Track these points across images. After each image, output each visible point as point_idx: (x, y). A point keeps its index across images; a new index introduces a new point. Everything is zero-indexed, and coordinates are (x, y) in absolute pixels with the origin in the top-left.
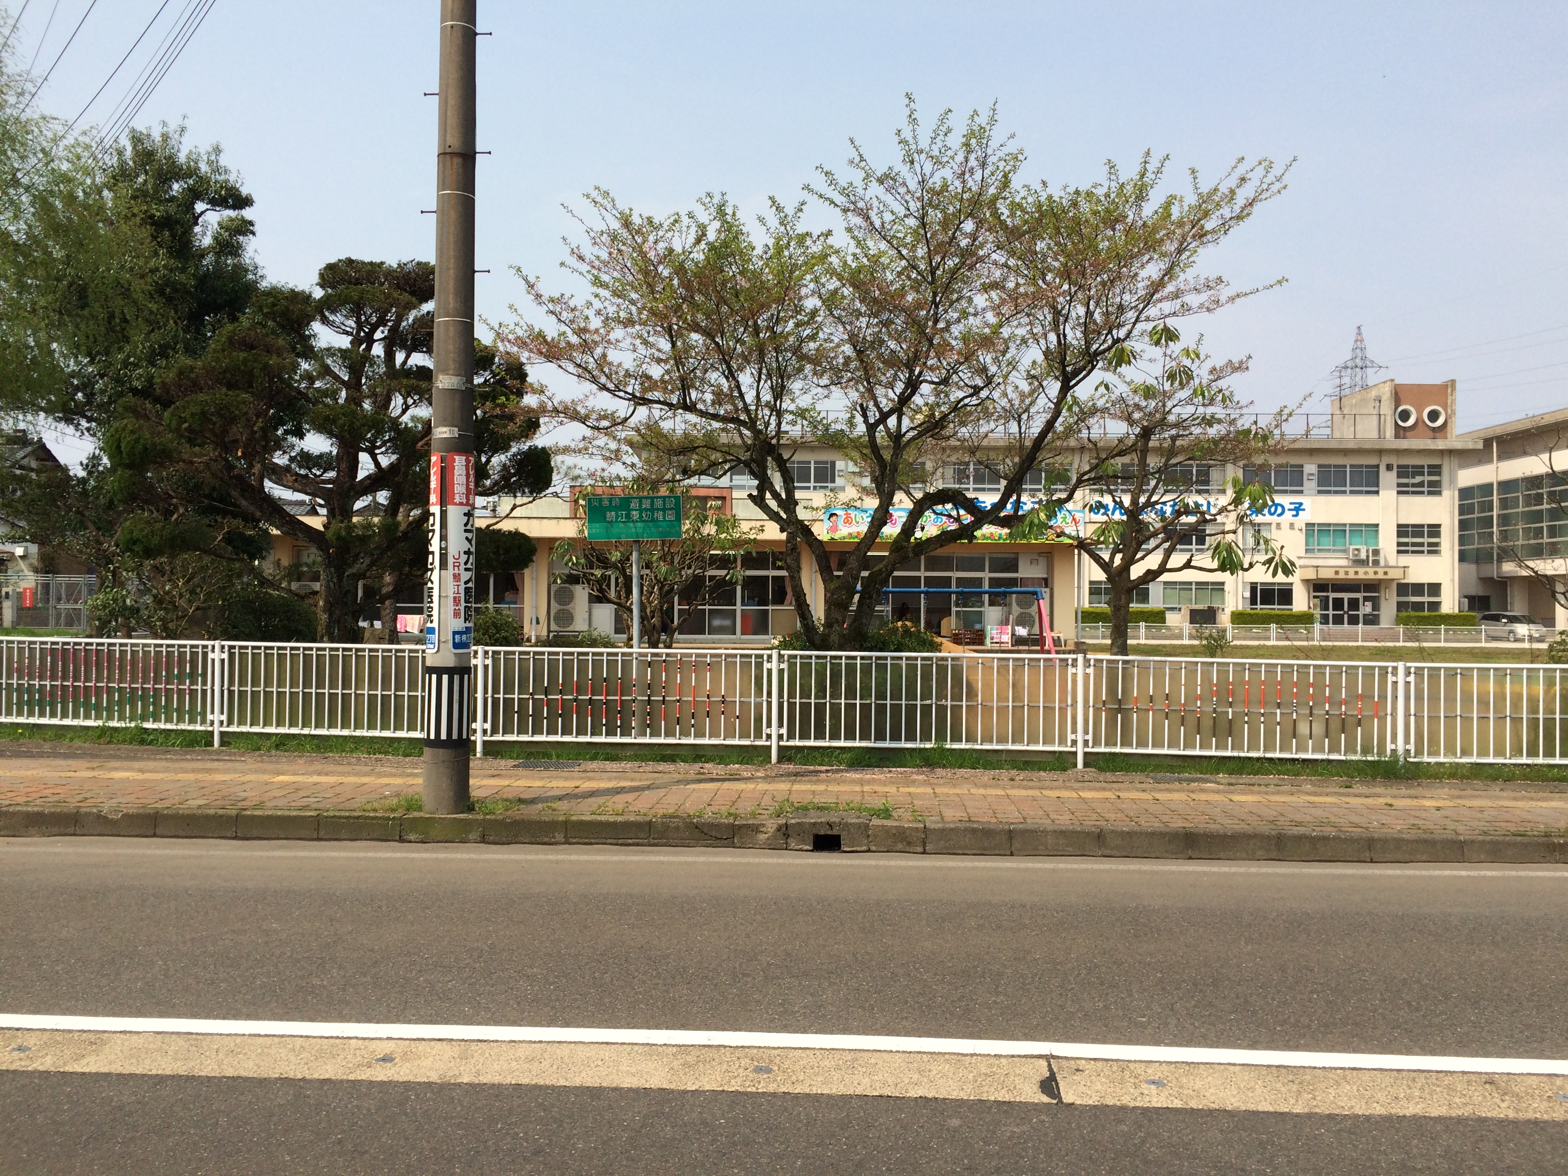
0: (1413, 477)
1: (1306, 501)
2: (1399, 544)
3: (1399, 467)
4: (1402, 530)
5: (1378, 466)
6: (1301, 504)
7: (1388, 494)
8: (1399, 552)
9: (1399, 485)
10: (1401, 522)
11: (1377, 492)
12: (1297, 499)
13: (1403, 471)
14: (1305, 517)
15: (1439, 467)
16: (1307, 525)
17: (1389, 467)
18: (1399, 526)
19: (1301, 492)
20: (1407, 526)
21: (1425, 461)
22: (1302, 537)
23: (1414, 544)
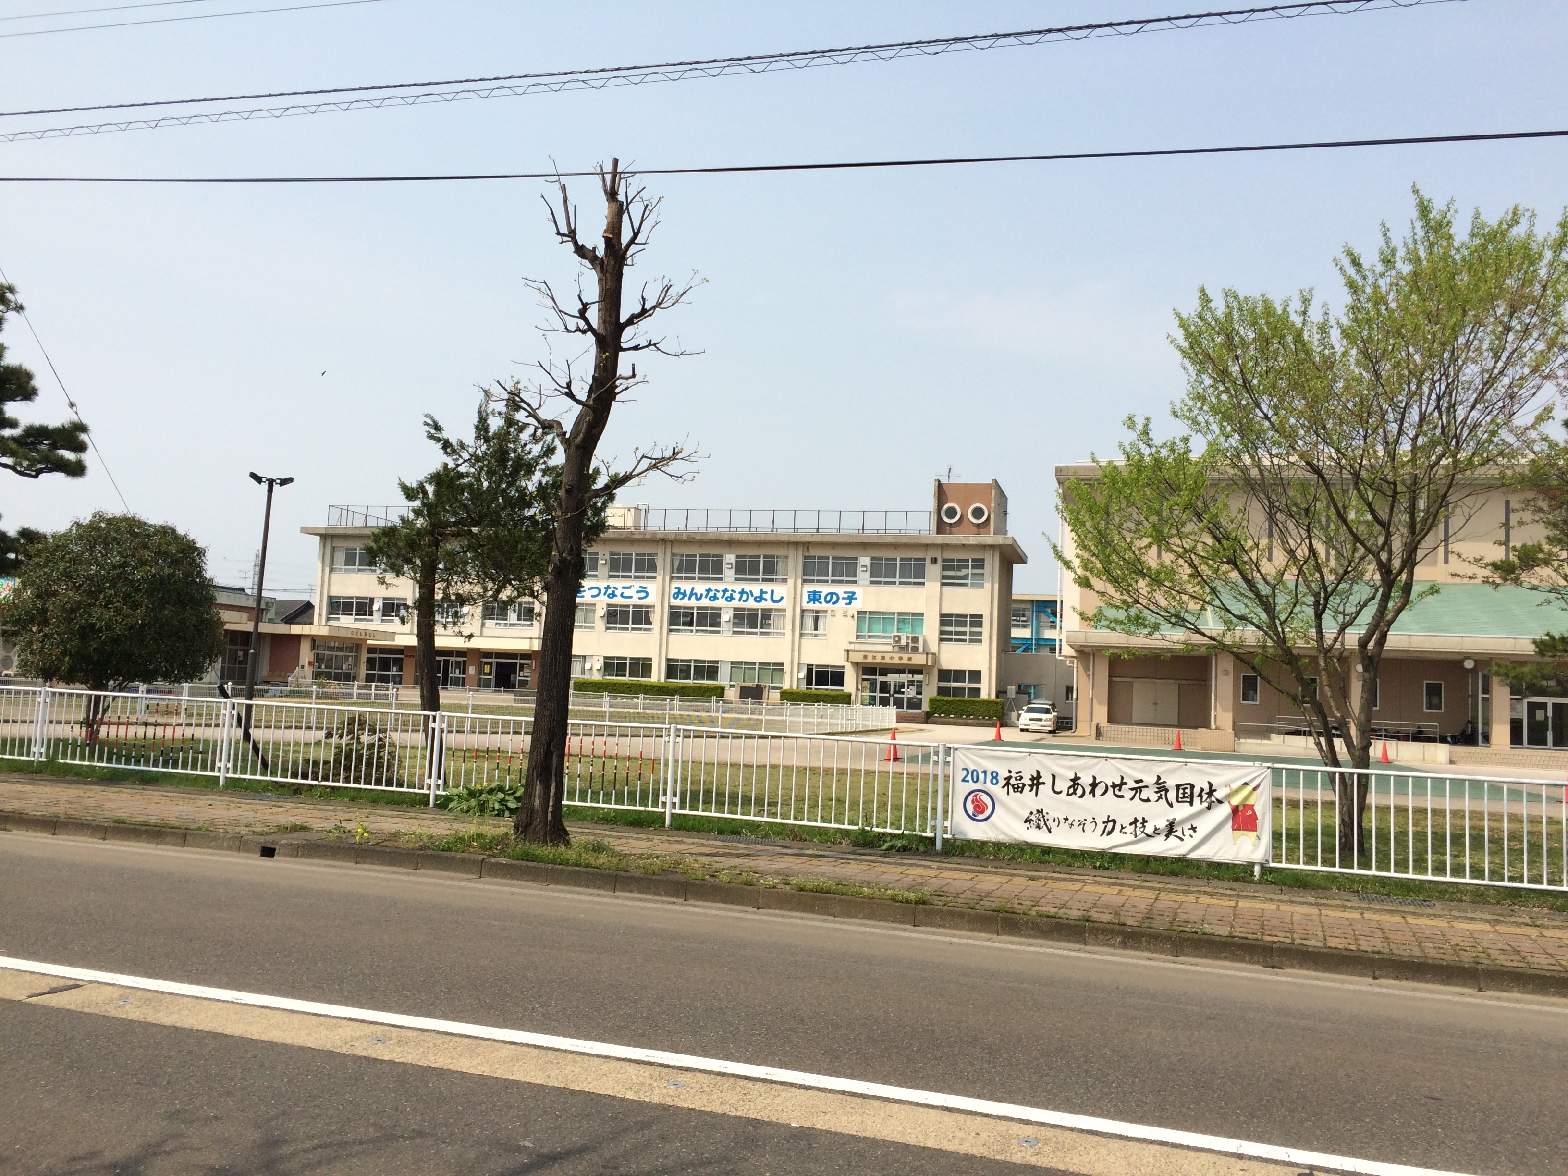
0: (959, 570)
1: (858, 591)
2: (942, 633)
3: (944, 560)
4: (945, 620)
5: (924, 560)
6: (854, 593)
7: (932, 586)
8: (941, 640)
9: (944, 577)
10: (944, 612)
11: (923, 584)
12: (851, 588)
13: (948, 565)
14: (857, 605)
15: (983, 560)
16: (859, 613)
17: (934, 561)
18: (942, 615)
19: (855, 582)
20: (951, 616)
21: (970, 556)
22: (854, 623)
23: (957, 633)
